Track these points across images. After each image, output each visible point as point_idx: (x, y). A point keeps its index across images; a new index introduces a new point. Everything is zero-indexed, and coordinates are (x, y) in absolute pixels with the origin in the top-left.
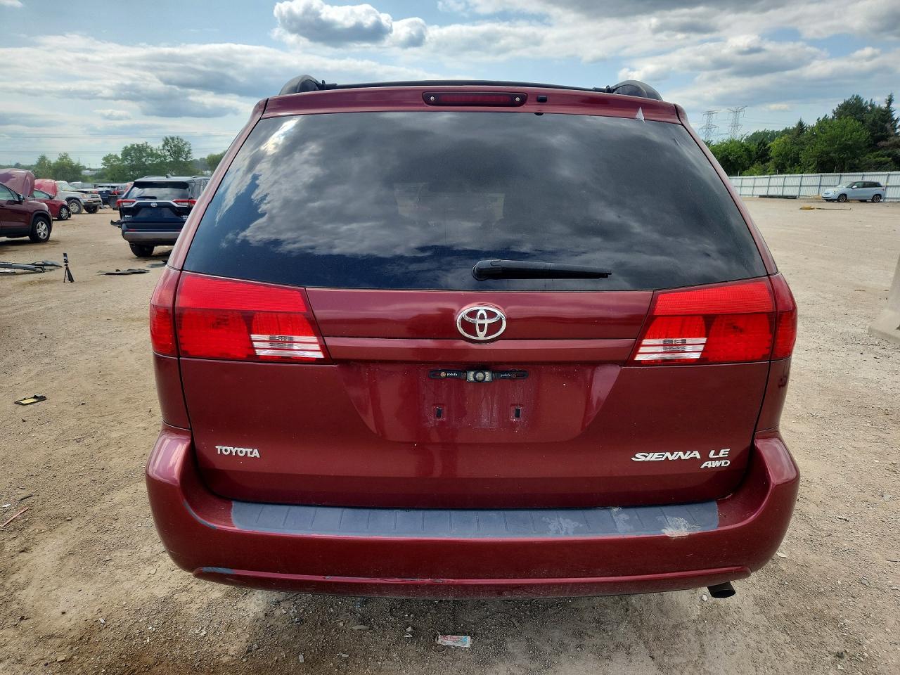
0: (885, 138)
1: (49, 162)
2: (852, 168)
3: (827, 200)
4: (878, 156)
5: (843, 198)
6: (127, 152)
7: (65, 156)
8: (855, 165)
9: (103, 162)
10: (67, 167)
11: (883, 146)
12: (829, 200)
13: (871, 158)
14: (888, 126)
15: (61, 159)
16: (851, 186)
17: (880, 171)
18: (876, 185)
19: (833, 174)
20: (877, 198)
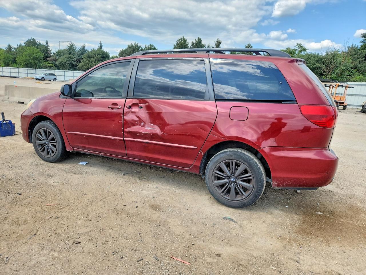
0: (49, 57)
2: (40, 67)
3: (37, 80)
4: (48, 63)
5: (43, 79)
8: (40, 66)
11: (49, 60)
12: (37, 79)
13: (45, 64)
14: (48, 52)
16: (45, 74)
17: (51, 69)
18: (54, 75)
19: (32, 69)
20: (55, 80)
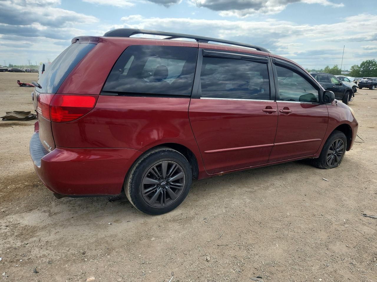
1: (329, 68)
6: (363, 64)
7: (336, 66)
9: (351, 68)
10: (335, 71)
15: (334, 67)
